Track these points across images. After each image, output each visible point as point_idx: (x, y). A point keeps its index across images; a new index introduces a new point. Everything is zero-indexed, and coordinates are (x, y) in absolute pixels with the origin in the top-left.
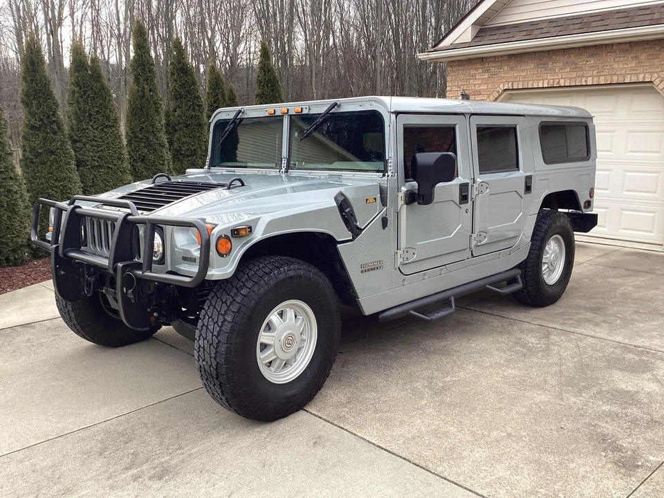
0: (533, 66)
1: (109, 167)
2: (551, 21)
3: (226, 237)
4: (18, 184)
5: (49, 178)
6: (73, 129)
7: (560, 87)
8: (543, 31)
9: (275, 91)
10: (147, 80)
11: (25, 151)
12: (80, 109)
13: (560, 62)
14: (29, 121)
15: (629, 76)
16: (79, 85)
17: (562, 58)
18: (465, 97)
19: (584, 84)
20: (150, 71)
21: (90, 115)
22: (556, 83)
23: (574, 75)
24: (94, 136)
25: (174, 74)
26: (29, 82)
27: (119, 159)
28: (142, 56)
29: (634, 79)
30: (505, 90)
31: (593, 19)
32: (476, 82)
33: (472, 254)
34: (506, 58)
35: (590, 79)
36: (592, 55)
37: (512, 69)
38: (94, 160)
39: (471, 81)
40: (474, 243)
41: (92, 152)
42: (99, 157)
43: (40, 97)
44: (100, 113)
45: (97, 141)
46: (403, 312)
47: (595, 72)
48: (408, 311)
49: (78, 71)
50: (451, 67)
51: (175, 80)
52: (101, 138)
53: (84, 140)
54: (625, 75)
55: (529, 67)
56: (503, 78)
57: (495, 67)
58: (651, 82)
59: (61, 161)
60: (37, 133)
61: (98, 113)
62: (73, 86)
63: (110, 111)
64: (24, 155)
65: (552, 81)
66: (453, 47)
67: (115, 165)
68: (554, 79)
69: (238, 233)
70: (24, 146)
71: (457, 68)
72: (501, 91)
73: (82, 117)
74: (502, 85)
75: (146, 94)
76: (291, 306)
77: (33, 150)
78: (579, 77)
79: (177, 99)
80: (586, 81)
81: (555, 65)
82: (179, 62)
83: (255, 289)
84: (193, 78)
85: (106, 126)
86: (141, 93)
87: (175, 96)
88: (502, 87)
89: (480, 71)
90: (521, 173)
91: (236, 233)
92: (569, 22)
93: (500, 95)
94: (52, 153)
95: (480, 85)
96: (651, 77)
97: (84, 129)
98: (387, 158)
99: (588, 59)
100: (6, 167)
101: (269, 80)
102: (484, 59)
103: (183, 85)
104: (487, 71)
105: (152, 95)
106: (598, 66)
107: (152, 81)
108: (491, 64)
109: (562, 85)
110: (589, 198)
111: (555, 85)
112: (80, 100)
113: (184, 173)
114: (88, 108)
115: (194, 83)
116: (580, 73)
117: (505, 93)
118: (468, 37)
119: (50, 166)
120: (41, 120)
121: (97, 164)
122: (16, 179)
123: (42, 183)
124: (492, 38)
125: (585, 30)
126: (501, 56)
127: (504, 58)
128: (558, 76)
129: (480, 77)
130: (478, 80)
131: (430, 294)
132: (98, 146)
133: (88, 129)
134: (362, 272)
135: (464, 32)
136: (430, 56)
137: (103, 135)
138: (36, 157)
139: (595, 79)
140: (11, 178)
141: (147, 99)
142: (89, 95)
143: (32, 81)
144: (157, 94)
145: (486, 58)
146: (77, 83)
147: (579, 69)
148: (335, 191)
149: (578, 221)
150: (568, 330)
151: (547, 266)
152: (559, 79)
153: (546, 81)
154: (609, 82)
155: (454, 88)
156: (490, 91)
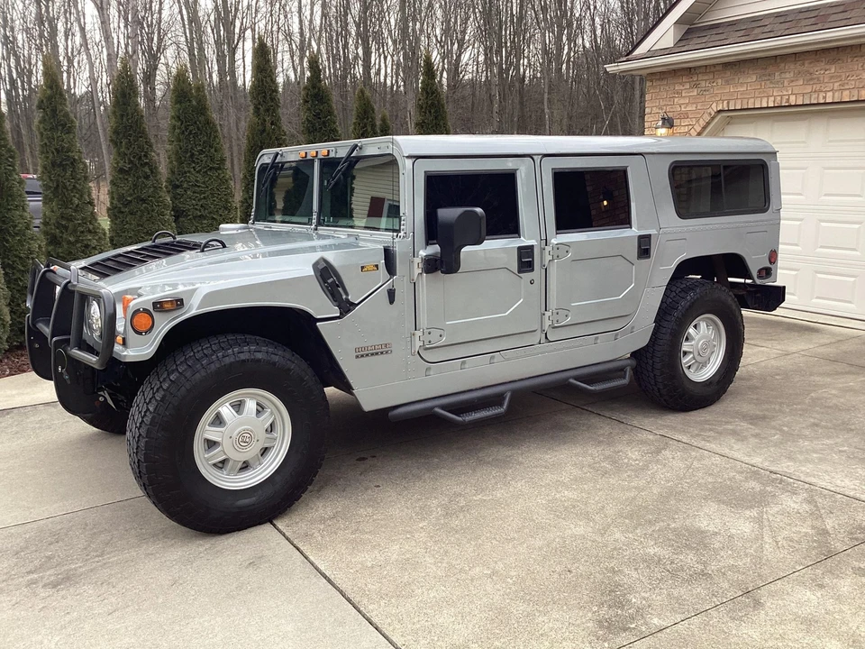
0: (754, 78)
1: (214, 218)
2: (778, 15)
3: (146, 311)
4: (97, 238)
5: (139, 231)
6: (173, 172)
7: (790, 106)
8: (766, 29)
9: (440, 117)
10: (268, 110)
11: (112, 198)
12: (181, 149)
13: (789, 72)
14: (117, 163)
16: (180, 120)
17: (792, 66)
18: (668, 121)
19: (822, 101)
20: (273, 99)
21: (192, 155)
22: (784, 101)
23: (809, 89)
24: (197, 181)
25: (308, 102)
26: (119, 117)
27: (226, 208)
28: (262, 80)
30: (720, 111)
31: (834, 10)
32: (682, 101)
33: (546, 338)
34: (720, 68)
35: (830, 94)
36: (834, 61)
37: (728, 83)
38: (196, 209)
39: (676, 100)
40: (547, 323)
41: (194, 200)
42: (202, 206)
43: (130, 135)
44: (204, 152)
45: (199, 186)
46: (425, 409)
47: (836, 84)
48: (433, 408)
49: (180, 102)
50: (652, 81)
51: (309, 109)
52: (204, 183)
53: (185, 186)
55: (749, 80)
56: (716, 95)
57: (706, 80)
59: (153, 211)
60: (126, 177)
61: (201, 152)
62: (173, 121)
63: (216, 151)
64: (112, 203)
65: (779, 98)
66: (651, 54)
67: (221, 215)
68: (782, 96)
69: (162, 307)
70: (112, 192)
71: (659, 83)
72: (713, 113)
73: (184, 157)
74: (715, 104)
75: (267, 128)
76: (252, 396)
77: (121, 198)
78: (815, 91)
79: (310, 132)
80: (824, 98)
81: (783, 76)
82: (314, 87)
83: (188, 374)
84: (330, 106)
85: (211, 169)
86: (260, 128)
87: (308, 129)
88: (714, 108)
89: (687, 86)
90: (634, 231)
91: (159, 306)
92: (802, 16)
93: (713, 118)
94: (143, 201)
95: (687, 104)
97: (186, 173)
98: (401, 214)
99: (827, 67)
100: (83, 219)
101: (433, 104)
102: (693, 71)
103: (317, 116)
104: (696, 86)
105: (274, 129)
106: (840, 76)
107: (274, 111)
108: (700, 77)
109: (793, 103)
110: (768, 265)
111: (784, 104)
112: (181, 137)
113: (218, 229)
114: (190, 146)
115: (330, 112)
116: (817, 87)
117: (719, 116)
118: (669, 41)
119: (141, 217)
120: (131, 162)
121: (199, 214)
122: (96, 232)
123: (130, 237)
124: (699, 41)
125: (819, 26)
126: (714, 66)
127: (717, 68)
128: (787, 91)
129: (687, 95)
130: (684, 99)
131: (473, 387)
132: (201, 193)
133: (189, 172)
134: (357, 357)
135: (665, 34)
136: (620, 68)
137: (207, 179)
138: (125, 206)
139: (836, 94)
140: (90, 231)
141: (268, 134)
142: (191, 131)
143: (122, 116)
144: (280, 128)
145: (695, 68)
146: (178, 117)
147: (816, 81)
148: (315, 256)
149: (758, 295)
150: (695, 444)
151: (691, 356)
152: (789, 95)
153: (772, 99)
154: (855, 99)
155: (655, 110)
156: (699, 113)
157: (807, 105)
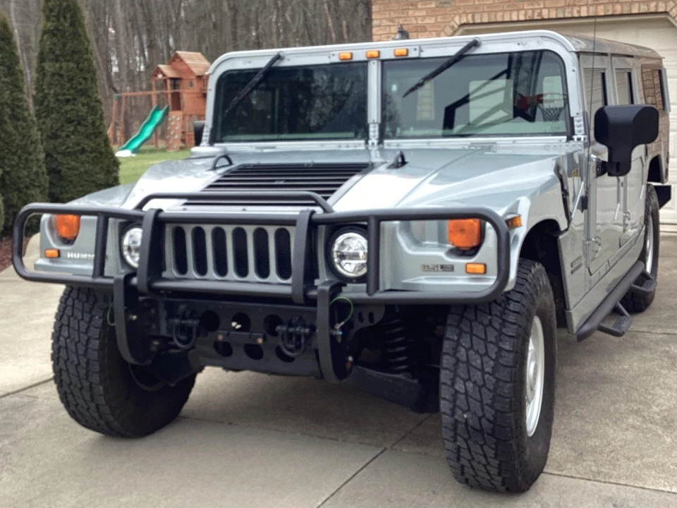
7: (543, 20)
15: (637, 5)
18: (404, 34)
19: (576, 15)
22: (536, 14)
23: (562, 3)
29: (644, 9)
30: (463, 25)
32: (418, 14)
35: (584, 8)
39: (411, 12)
54: (631, 4)
56: (459, 8)
58: (666, 13)
65: (530, 12)
68: (533, 10)
72: (456, 27)
74: (457, 17)
78: (569, 5)
80: (579, 12)
88: (457, 20)
93: (455, 32)
95: (424, 17)
96: (666, 6)
109: (546, 17)
111: (536, 18)
116: (571, 1)
128: (539, 5)
129: (424, 7)
130: (421, 10)
139: (591, 8)
152: (541, 9)
153: (523, 12)
154: (610, 13)
155: (385, 22)
156: (439, 26)
157: (560, 19)
